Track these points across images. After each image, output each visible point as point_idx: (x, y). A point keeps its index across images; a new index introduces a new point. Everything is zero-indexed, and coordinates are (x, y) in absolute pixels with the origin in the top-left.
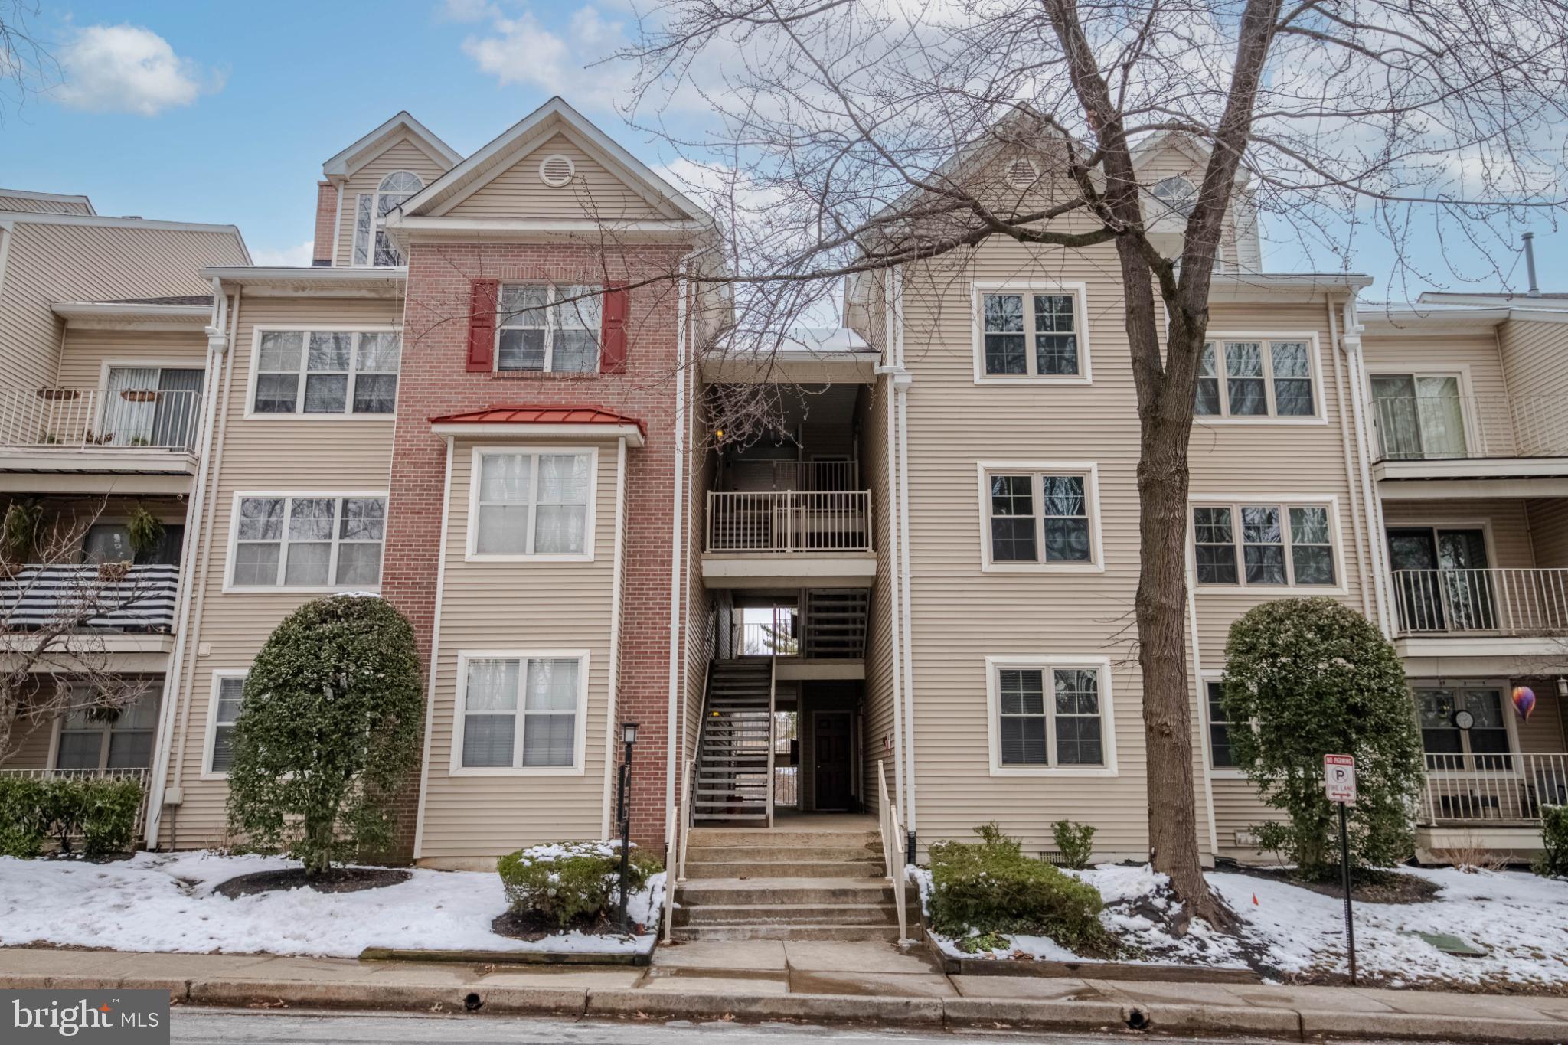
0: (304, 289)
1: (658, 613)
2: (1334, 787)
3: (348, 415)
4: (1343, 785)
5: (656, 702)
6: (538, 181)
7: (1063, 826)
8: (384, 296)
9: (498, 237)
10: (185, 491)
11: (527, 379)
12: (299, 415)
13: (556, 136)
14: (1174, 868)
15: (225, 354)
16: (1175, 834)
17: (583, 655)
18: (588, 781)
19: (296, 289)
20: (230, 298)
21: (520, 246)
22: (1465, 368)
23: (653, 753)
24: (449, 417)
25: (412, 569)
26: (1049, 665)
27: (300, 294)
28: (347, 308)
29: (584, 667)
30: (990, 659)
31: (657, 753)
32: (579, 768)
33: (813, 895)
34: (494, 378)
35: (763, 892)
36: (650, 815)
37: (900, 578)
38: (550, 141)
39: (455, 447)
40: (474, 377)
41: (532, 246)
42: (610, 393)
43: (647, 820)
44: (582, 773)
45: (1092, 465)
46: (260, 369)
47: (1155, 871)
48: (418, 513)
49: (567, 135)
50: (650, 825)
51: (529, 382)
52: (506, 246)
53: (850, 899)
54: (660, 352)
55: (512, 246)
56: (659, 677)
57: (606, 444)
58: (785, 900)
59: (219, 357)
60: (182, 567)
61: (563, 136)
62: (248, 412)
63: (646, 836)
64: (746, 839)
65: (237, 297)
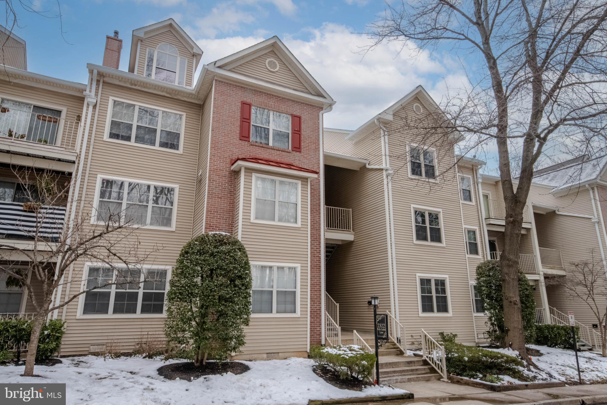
0: (135, 85)
1: (316, 250)
3: (157, 147)
5: (316, 287)
6: (265, 67)
7: (442, 334)
8: (174, 97)
9: (252, 86)
10: (70, 171)
11: (264, 147)
12: (132, 143)
13: (271, 51)
14: (520, 349)
15: (95, 106)
16: (519, 337)
17: (297, 265)
18: (301, 319)
19: (132, 84)
20: (98, 81)
21: (260, 92)
22: (490, 192)
23: (315, 307)
24: (245, 158)
25: (218, 223)
26: (433, 277)
27: (133, 87)
28: (156, 99)
30: (418, 275)
31: (317, 307)
32: (298, 314)
33: (402, 364)
34: (251, 145)
35: (387, 363)
36: (315, 333)
37: (391, 244)
38: (269, 52)
39: (245, 172)
40: (243, 143)
41: (265, 93)
42: (295, 158)
43: (314, 335)
44: (299, 316)
45: (440, 210)
46: (112, 118)
47: (513, 350)
48: (221, 198)
49: (275, 52)
50: (315, 337)
51: (265, 149)
52: (255, 90)
53: (413, 364)
54: (313, 146)
55: (257, 91)
56: (317, 276)
57: (304, 180)
58: (394, 366)
59: (91, 108)
60: (68, 208)
61: (274, 52)
62: (106, 137)
63: (314, 342)
64: (347, 342)
65: (101, 81)
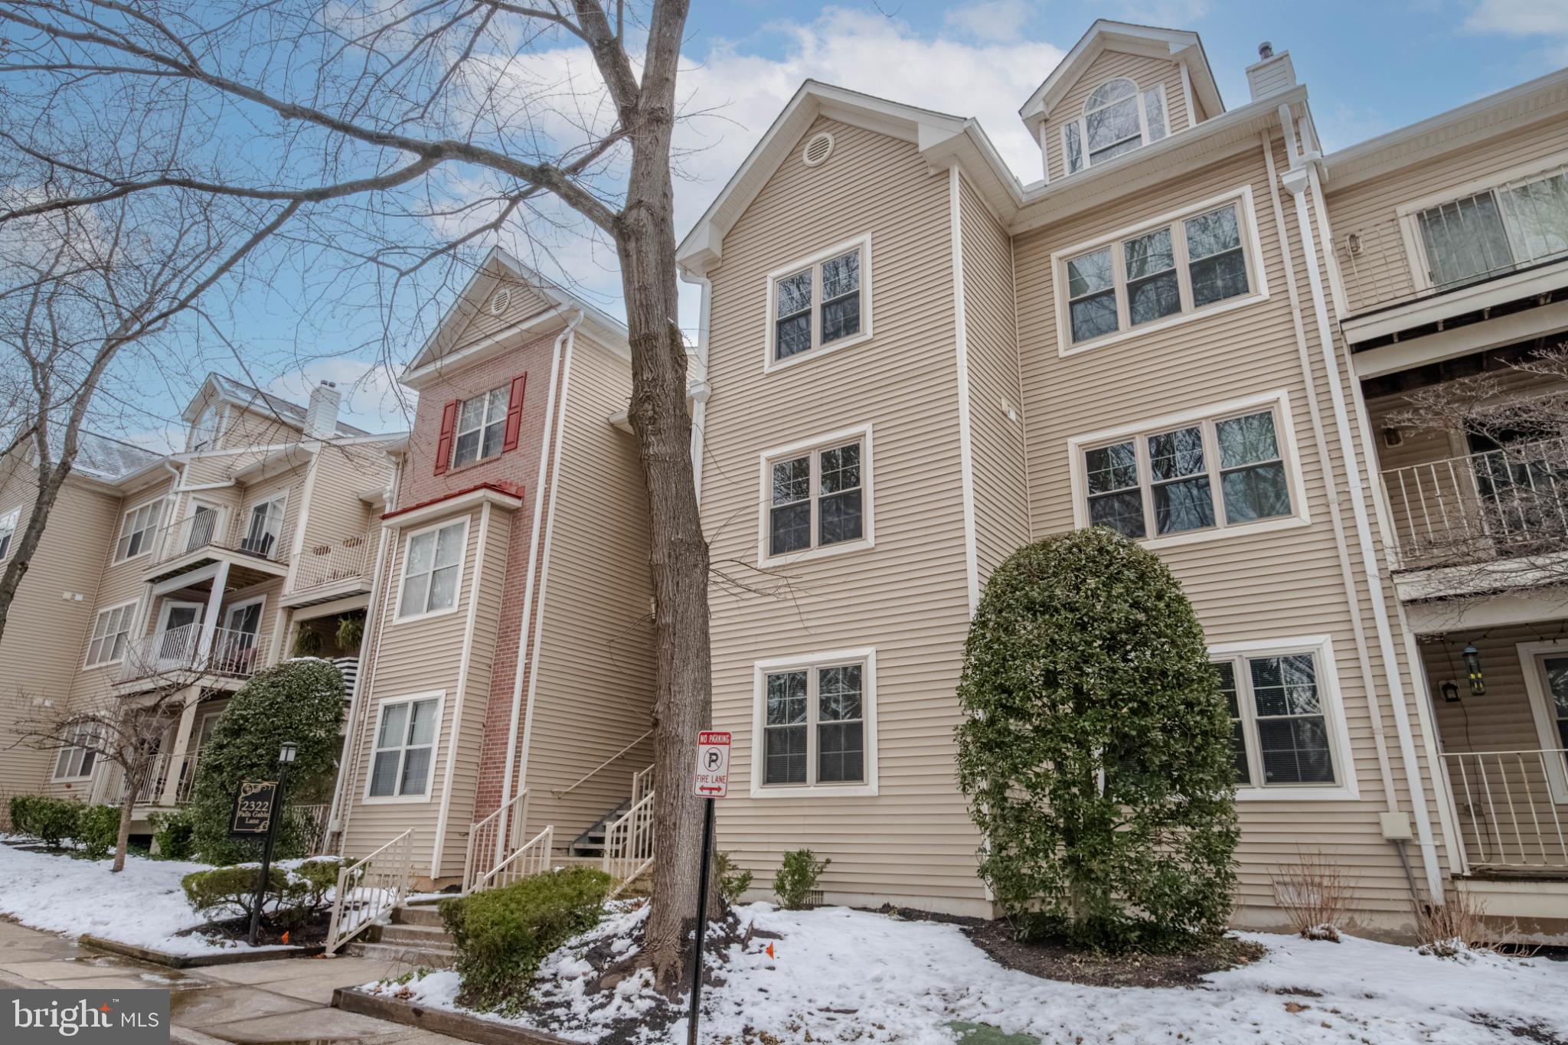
1: (514, 652)
2: (704, 778)
4: (715, 774)
17: (441, 694)
21: (471, 369)
26: (812, 664)
29: (441, 704)
30: (759, 664)
32: (427, 795)
34: (447, 476)
40: (437, 479)
41: (477, 367)
42: (505, 466)
45: (865, 428)
52: (464, 372)
55: (467, 371)
57: (478, 509)
